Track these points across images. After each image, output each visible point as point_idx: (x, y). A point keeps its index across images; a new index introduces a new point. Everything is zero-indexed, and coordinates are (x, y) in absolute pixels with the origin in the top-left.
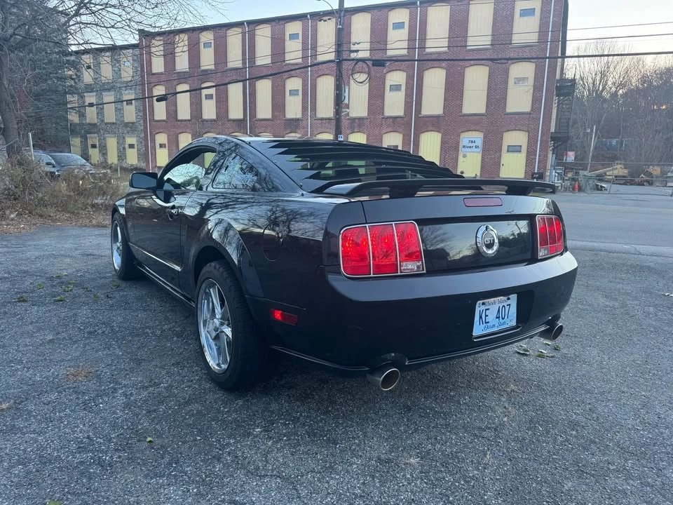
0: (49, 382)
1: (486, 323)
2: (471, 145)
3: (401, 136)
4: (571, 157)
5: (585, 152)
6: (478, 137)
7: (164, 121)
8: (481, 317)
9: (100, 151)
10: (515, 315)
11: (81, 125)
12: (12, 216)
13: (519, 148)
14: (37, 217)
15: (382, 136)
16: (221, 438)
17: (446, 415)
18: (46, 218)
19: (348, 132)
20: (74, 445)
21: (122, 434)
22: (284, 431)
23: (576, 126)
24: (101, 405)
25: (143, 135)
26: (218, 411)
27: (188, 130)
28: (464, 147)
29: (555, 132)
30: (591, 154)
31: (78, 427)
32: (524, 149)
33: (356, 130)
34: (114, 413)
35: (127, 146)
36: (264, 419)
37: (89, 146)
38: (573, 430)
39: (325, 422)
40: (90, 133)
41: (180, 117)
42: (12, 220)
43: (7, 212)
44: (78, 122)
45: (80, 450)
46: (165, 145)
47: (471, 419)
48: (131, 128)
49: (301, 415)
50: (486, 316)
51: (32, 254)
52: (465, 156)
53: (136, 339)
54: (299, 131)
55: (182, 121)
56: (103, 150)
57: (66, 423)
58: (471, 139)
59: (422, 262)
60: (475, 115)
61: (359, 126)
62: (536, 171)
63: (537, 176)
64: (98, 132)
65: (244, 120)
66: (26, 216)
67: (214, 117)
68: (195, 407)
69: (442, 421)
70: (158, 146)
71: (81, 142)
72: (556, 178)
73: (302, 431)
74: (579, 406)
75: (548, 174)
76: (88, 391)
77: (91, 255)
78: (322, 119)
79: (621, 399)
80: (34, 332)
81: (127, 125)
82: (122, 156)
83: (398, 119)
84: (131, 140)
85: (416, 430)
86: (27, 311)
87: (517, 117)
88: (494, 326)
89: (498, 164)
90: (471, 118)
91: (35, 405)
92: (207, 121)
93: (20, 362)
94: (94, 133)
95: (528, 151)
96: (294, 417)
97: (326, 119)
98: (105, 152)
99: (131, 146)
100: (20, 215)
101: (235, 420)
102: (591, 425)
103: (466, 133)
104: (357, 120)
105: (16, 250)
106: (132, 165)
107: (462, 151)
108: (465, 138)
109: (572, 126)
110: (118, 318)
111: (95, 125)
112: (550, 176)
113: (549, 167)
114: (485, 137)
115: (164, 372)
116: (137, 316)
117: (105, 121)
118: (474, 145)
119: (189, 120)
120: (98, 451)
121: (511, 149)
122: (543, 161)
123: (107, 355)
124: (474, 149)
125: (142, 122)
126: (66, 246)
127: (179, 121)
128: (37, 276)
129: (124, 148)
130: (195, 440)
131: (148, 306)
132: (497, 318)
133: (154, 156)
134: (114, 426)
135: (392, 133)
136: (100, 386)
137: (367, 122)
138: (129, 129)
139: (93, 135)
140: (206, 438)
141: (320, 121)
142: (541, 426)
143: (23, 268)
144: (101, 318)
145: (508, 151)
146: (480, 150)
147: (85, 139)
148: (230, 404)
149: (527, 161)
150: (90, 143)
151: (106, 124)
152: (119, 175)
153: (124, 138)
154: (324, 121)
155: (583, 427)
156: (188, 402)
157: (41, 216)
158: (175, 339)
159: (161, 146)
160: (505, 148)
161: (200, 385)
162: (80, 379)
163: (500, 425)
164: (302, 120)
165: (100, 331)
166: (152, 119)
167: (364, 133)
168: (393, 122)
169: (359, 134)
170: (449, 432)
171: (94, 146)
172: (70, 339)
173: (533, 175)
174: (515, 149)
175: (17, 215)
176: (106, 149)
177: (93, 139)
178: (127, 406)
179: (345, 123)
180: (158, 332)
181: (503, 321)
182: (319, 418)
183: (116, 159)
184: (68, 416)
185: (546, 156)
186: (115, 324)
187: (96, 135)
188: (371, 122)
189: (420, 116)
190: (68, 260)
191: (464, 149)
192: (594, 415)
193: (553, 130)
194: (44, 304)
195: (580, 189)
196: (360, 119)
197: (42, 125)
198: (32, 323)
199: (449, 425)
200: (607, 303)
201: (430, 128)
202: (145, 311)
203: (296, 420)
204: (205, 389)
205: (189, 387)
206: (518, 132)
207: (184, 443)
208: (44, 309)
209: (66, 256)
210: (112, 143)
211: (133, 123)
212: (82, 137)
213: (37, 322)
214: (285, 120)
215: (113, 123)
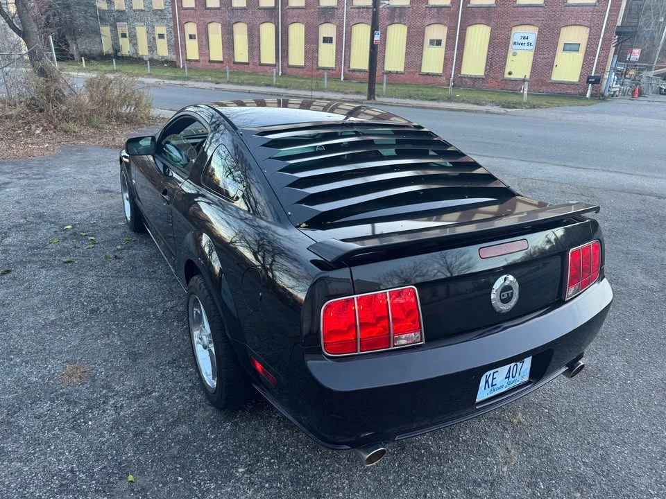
0: (44, 385)
1: (492, 386)
2: (523, 41)
3: (446, 29)
4: (636, 54)
5: (654, 46)
6: (531, 33)
7: (192, 9)
8: (487, 381)
9: (130, 42)
10: (529, 371)
11: (110, 12)
12: (38, 132)
13: (577, 46)
14: (62, 133)
15: (425, 28)
16: (202, 480)
17: (443, 458)
18: (70, 134)
19: (387, 23)
20: (57, 482)
21: (105, 468)
22: (268, 474)
23: (647, 14)
24: (90, 423)
25: (171, 24)
26: (205, 439)
27: (217, 20)
28: (515, 43)
29: (622, 26)
30: (660, 48)
31: (63, 454)
32: (583, 48)
33: (396, 21)
34: (102, 435)
35: (157, 36)
36: (249, 454)
37: (120, 36)
38: (577, 489)
39: (312, 462)
40: (119, 21)
41: (209, 5)
42: (38, 136)
43: (33, 127)
44: (107, 9)
45: (62, 489)
46: (195, 35)
47: (467, 467)
48: (160, 15)
49: (288, 449)
50: (493, 379)
51: (51, 188)
52: (515, 54)
53: (137, 321)
54: (334, 21)
55: (211, 9)
56: (133, 39)
57: (53, 447)
58: (523, 35)
59: (421, 333)
60: (531, 6)
61: (400, 16)
62: (593, 75)
63: (593, 80)
64: (127, 20)
65: (275, 9)
66: (51, 132)
67: (245, 5)
68: (183, 429)
69: (435, 468)
70: (187, 37)
71: (111, 31)
72: (615, 82)
73: (286, 475)
74: (590, 451)
75: (606, 76)
76: (80, 399)
77: (107, 191)
78: (359, 8)
79: (638, 442)
80: (38, 308)
81: (155, 12)
82: (152, 47)
83: (443, 9)
84: (160, 29)
85: (406, 480)
86: (35, 276)
87: (579, 9)
88: (502, 386)
89: (550, 66)
90: (526, 9)
91: (27, 418)
92: (237, 9)
93: (20, 353)
94: (123, 21)
95: (586, 50)
96: (280, 453)
97: (363, 8)
98: (135, 42)
99: (161, 36)
100: (45, 130)
101: (220, 453)
102: (600, 483)
103: (520, 27)
104: (397, 10)
105: (36, 182)
106: (163, 57)
107: (512, 48)
108: (518, 33)
109: (644, 14)
110: (123, 288)
111: (123, 12)
112: (608, 79)
113: (608, 68)
114: (540, 32)
115: (158, 375)
116: (142, 287)
117: (134, 8)
118: (526, 41)
119: (219, 9)
120: (79, 491)
121: (568, 47)
122: (602, 63)
123: (106, 344)
124: (526, 47)
125: (170, 9)
126: (84, 177)
127: (208, 9)
128: (51, 223)
129: (154, 38)
130: (176, 481)
131: (155, 272)
132: (506, 378)
133: (183, 48)
134: (100, 456)
135: (436, 25)
136: (92, 393)
137: (409, 12)
138: (157, 17)
139: (122, 23)
140: (187, 479)
141: (357, 11)
142: (543, 481)
143: (40, 210)
144: (106, 290)
145: (564, 50)
146: (532, 47)
147: (114, 29)
148: (218, 428)
149: (584, 61)
150: (120, 31)
151: (134, 11)
152: (149, 71)
153: (153, 27)
154: (361, 10)
155: (590, 485)
156: (176, 423)
157: (66, 132)
158: (175, 324)
159: (191, 37)
160: (560, 46)
161: (191, 396)
162: (75, 381)
163: (499, 476)
164: (337, 9)
165: (102, 309)
166: (181, 8)
167: (405, 24)
168: (438, 12)
169: (399, 25)
170: (442, 485)
171: (124, 36)
172: (73, 319)
173: (588, 79)
174: (572, 48)
175: (43, 130)
176: (136, 39)
177: (123, 28)
178: (116, 424)
179: (383, 12)
180: (160, 313)
181: (513, 379)
182: (306, 456)
183: (147, 50)
184: (56, 437)
185: (607, 57)
186: (117, 299)
187: (125, 23)
188: (413, 11)
189: (468, 5)
190: (84, 199)
191: (514, 47)
192: (605, 468)
193: (619, 24)
194: (53, 267)
195: (640, 94)
196: (402, 8)
197: (70, 13)
198: (38, 294)
199: (442, 474)
200: (645, 283)
201: (479, 21)
202: (151, 279)
203: (281, 457)
204: (195, 403)
205: (181, 398)
206: (578, 27)
207: (165, 484)
208: (52, 273)
209: (82, 192)
210: (141, 32)
211: (161, 10)
212: (111, 25)
213: (43, 293)
214: (319, 8)
215: (142, 10)
